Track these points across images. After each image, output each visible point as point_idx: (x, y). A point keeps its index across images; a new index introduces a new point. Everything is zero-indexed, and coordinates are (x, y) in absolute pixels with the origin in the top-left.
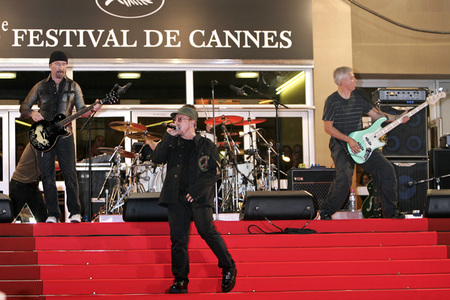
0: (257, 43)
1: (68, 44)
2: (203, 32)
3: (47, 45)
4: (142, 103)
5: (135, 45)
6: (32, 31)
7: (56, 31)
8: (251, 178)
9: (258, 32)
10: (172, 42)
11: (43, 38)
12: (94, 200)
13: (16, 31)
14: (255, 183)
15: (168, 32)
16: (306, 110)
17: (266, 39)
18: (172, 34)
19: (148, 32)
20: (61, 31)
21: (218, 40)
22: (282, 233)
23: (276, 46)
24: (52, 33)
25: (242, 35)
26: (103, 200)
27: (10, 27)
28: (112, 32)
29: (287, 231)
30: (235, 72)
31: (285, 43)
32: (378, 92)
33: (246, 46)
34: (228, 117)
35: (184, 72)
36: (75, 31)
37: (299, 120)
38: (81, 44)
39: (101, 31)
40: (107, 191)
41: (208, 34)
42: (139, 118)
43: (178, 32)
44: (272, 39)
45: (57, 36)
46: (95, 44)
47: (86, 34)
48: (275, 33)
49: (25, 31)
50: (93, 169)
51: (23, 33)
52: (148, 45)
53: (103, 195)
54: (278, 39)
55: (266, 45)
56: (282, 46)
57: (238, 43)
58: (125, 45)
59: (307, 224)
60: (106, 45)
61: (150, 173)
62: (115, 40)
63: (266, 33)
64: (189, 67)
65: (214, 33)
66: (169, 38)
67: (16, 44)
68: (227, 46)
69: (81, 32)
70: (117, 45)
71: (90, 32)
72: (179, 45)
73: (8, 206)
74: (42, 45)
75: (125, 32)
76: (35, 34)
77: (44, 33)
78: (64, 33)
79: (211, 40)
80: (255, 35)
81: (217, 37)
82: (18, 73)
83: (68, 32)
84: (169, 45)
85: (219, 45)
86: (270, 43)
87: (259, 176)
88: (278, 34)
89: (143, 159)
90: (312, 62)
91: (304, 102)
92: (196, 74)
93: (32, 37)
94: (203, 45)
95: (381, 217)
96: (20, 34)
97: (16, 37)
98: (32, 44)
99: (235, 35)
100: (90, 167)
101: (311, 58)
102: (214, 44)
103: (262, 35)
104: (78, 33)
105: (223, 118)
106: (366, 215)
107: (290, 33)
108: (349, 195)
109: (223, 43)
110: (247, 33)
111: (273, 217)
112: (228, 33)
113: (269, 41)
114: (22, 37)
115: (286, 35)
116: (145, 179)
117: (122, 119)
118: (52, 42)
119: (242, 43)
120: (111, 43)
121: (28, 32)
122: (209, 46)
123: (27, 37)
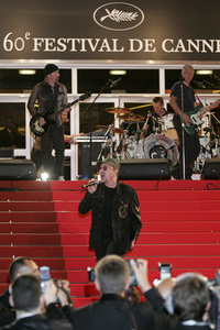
0: (212, 49)
1: (73, 49)
2: (172, 41)
3: (59, 50)
4: (127, 93)
5: (122, 50)
6: (47, 40)
7: (65, 40)
8: (208, 148)
9: (212, 41)
10: (150, 48)
11: (56, 45)
12: (94, 163)
13: (36, 40)
14: (211, 152)
15: (147, 41)
17: (219, 46)
18: (149, 42)
19: (132, 41)
20: (69, 40)
21: (183, 46)
24: (62, 41)
25: (201, 43)
27: (31, 37)
28: (105, 41)
30: (196, 70)
33: (204, 51)
35: (158, 70)
36: (78, 40)
38: (83, 49)
39: (98, 40)
40: (103, 157)
41: (176, 43)
42: (125, 104)
43: (154, 40)
45: (65, 44)
46: (93, 50)
47: (86, 42)
49: (42, 39)
50: (93, 141)
51: (41, 41)
52: (132, 50)
53: (100, 160)
55: (219, 50)
57: (197, 49)
58: (115, 50)
60: (101, 50)
61: (134, 145)
62: (108, 46)
63: (218, 41)
64: (162, 68)
65: (180, 41)
66: (147, 45)
67: (36, 49)
68: (190, 51)
69: (83, 40)
70: (109, 50)
71: (90, 40)
72: (154, 50)
74: (54, 50)
75: (115, 41)
76: (50, 42)
77: (56, 41)
78: (71, 41)
79: (178, 47)
80: (210, 43)
81: (182, 44)
82: (37, 70)
83: (73, 40)
84: (147, 50)
85: (184, 50)
87: (214, 147)
89: (129, 134)
92: (166, 71)
93: (47, 44)
94: (172, 50)
96: (39, 42)
97: (36, 44)
98: (47, 49)
99: (196, 43)
100: (91, 139)
102: (180, 49)
103: (215, 43)
104: (81, 41)
109: (187, 49)
110: (204, 41)
112: (190, 41)
114: (40, 44)
116: (131, 149)
117: (113, 104)
118: (61, 48)
119: (201, 48)
120: (105, 49)
121: (45, 41)
122: (177, 51)
123: (44, 44)
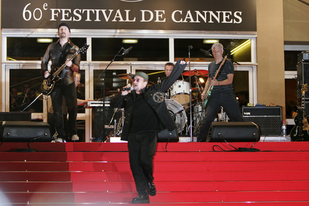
0: (218, 20)
1: (88, 19)
2: (181, 12)
3: (74, 20)
4: (138, 60)
5: (134, 20)
6: (63, 10)
7: (80, 10)
9: (219, 12)
10: (160, 18)
11: (72, 15)
12: (106, 126)
13: (53, 10)
15: (157, 12)
16: (251, 66)
17: (224, 17)
18: (160, 13)
19: (143, 11)
20: (84, 10)
21: (191, 17)
22: (236, 151)
23: (231, 22)
24: (78, 12)
25: (208, 14)
26: (112, 127)
27: (48, 7)
28: (118, 11)
29: (240, 150)
30: (203, 40)
31: (237, 20)
32: (302, 55)
33: (211, 21)
34: (198, 70)
35: (168, 39)
36: (93, 10)
37: (247, 73)
38: (98, 20)
39: (111, 11)
40: (115, 121)
41: (185, 13)
42: (136, 70)
43: (164, 11)
44: (228, 17)
45: (81, 14)
46: (107, 20)
47: (101, 13)
48: (230, 12)
49: (59, 10)
50: (106, 105)
51: (58, 11)
52: (143, 20)
53: (113, 123)
54: (232, 17)
55: (224, 21)
56: (235, 22)
57: (205, 20)
58: (127, 20)
59: (253, 145)
60: (114, 20)
62: (120, 17)
63: (224, 13)
64: (171, 36)
65: (189, 12)
66: (157, 16)
67: (53, 19)
68: (197, 21)
69: (98, 11)
70: (122, 20)
71: (104, 11)
72: (164, 21)
73: (48, 130)
74: (70, 20)
75: (127, 11)
76: (66, 12)
77: (72, 11)
78: (86, 12)
79: (187, 17)
80: (217, 14)
81: (190, 15)
82: (53, 38)
83: (88, 11)
84: (157, 20)
85: (192, 21)
86: (227, 19)
88: (233, 14)
90: (256, 33)
91: (250, 61)
92: (176, 40)
93: (64, 14)
94: (181, 21)
95: (304, 141)
96: (56, 12)
97: (53, 14)
98: (63, 19)
99: (203, 14)
100: (104, 104)
101: (255, 30)
102: (189, 20)
103: (221, 14)
104: (95, 12)
105: (196, 71)
106: (293, 139)
107: (240, 13)
108: (282, 125)
109: (195, 19)
110: (211, 13)
111: (230, 140)
112: (198, 13)
113: (227, 18)
114: (57, 14)
115: (238, 14)
117: (125, 71)
118: (77, 18)
119: (208, 19)
120: (118, 19)
121: (61, 11)
122: (185, 21)
123: (60, 14)
